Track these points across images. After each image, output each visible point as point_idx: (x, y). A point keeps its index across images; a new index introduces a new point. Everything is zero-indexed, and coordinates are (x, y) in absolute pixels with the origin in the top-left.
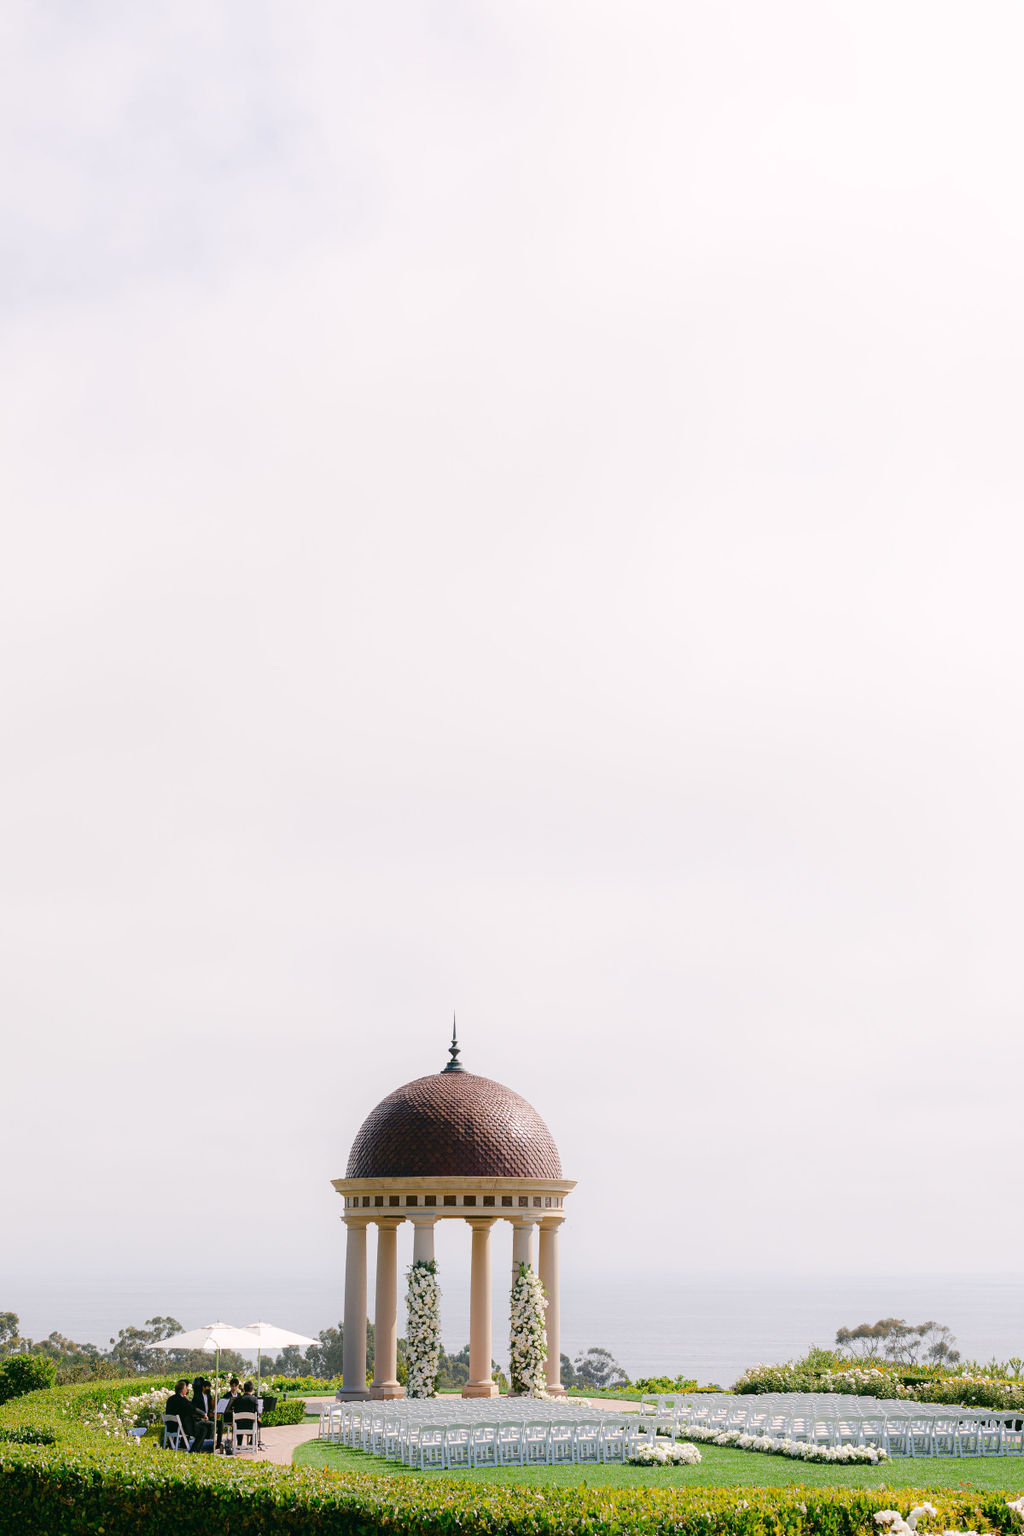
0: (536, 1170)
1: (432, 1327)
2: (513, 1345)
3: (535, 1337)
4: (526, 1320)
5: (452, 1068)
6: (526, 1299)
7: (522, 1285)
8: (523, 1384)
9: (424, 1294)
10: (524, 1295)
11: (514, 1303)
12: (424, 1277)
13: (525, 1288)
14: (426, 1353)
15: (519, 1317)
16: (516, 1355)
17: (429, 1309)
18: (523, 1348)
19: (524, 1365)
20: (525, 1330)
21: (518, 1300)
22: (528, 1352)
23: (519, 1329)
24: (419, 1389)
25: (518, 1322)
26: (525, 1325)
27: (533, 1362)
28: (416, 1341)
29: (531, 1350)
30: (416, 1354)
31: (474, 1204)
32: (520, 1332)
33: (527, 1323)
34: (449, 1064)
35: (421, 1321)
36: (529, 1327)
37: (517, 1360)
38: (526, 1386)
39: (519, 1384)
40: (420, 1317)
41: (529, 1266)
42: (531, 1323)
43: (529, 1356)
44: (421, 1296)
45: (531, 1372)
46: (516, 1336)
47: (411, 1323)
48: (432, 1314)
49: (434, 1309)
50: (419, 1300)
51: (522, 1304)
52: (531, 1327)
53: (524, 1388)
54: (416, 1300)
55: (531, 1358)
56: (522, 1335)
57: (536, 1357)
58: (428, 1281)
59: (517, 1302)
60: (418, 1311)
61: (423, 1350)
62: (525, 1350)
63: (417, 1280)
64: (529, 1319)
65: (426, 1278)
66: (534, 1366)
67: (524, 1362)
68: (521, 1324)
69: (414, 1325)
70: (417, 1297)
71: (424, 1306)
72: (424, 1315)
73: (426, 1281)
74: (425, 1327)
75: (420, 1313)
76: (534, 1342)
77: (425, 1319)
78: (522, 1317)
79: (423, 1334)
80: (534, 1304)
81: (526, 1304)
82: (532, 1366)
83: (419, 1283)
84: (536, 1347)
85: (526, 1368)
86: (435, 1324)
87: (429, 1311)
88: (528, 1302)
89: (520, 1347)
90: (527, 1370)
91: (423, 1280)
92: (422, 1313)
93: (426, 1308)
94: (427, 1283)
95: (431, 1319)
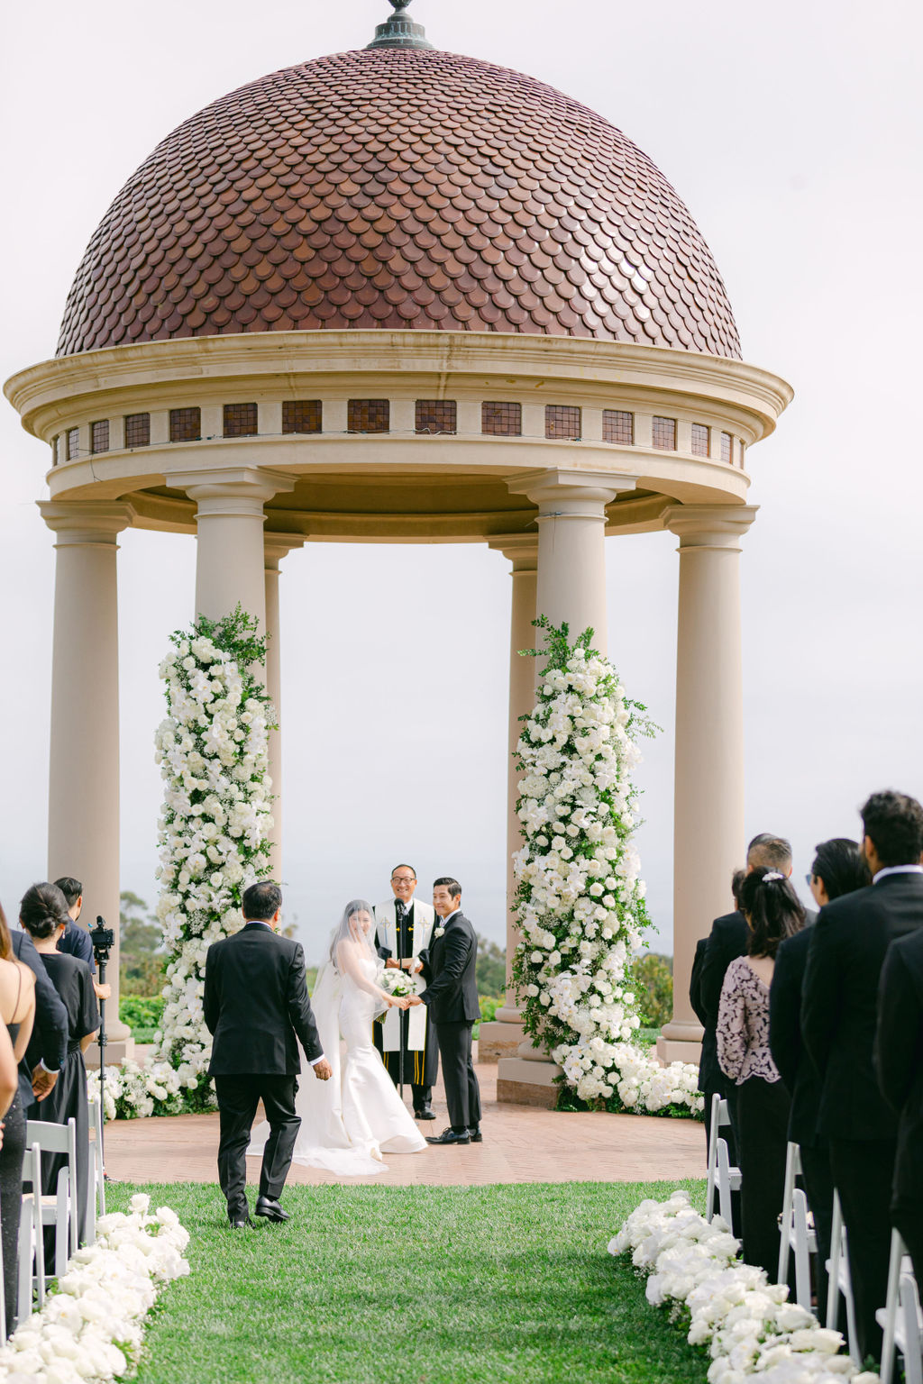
0: (613, 323)
1: (235, 832)
2: (525, 891)
3: (599, 867)
4: (565, 811)
5: (392, 32)
6: (562, 740)
7: (552, 697)
8: (556, 1021)
9: (203, 721)
10: (560, 728)
11: (526, 752)
12: (205, 667)
13: (563, 706)
14: (213, 915)
15: (541, 801)
16: (531, 924)
17: (226, 771)
18: (554, 903)
19: (555, 958)
20: (558, 842)
21: (539, 744)
22: (571, 917)
23: (542, 841)
24: (188, 1033)
25: (536, 816)
26: (559, 827)
27: (588, 950)
28: (184, 878)
29: (584, 910)
30: (183, 919)
31: (384, 427)
32: (545, 851)
33: (565, 820)
34: (383, 29)
35: (197, 810)
36: (573, 831)
37: (535, 941)
38: (568, 1029)
39: (544, 1023)
40: (197, 797)
41: (588, 635)
42: (581, 820)
43: (575, 930)
44: (197, 730)
45: (584, 982)
46: (529, 861)
47: (170, 821)
48: (235, 787)
49: (244, 773)
50: (189, 741)
51: (550, 756)
52: (582, 835)
53: (560, 1032)
54: (179, 740)
55: (583, 937)
56: (551, 860)
57: (598, 933)
58: (222, 679)
59: (535, 751)
60: (188, 779)
61: (206, 906)
62: (562, 910)
63: (183, 676)
64: (574, 807)
65: (213, 670)
66: (594, 962)
67: (556, 948)
68: (548, 825)
69: (178, 825)
70: (183, 731)
71: (206, 762)
72: (209, 792)
73: (211, 678)
74: (210, 831)
75: (193, 784)
76: (590, 881)
77: (212, 805)
78: (549, 800)
79: (204, 853)
80: (591, 757)
81: (565, 759)
82: (586, 961)
83: (189, 688)
84: (599, 901)
85: (563, 966)
86: (245, 822)
87: (224, 780)
88: (569, 749)
89: (545, 898)
90: (567, 974)
91: (201, 676)
92: (202, 785)
93: (215, 767)
94: (217, 687)
95: (231, 803)
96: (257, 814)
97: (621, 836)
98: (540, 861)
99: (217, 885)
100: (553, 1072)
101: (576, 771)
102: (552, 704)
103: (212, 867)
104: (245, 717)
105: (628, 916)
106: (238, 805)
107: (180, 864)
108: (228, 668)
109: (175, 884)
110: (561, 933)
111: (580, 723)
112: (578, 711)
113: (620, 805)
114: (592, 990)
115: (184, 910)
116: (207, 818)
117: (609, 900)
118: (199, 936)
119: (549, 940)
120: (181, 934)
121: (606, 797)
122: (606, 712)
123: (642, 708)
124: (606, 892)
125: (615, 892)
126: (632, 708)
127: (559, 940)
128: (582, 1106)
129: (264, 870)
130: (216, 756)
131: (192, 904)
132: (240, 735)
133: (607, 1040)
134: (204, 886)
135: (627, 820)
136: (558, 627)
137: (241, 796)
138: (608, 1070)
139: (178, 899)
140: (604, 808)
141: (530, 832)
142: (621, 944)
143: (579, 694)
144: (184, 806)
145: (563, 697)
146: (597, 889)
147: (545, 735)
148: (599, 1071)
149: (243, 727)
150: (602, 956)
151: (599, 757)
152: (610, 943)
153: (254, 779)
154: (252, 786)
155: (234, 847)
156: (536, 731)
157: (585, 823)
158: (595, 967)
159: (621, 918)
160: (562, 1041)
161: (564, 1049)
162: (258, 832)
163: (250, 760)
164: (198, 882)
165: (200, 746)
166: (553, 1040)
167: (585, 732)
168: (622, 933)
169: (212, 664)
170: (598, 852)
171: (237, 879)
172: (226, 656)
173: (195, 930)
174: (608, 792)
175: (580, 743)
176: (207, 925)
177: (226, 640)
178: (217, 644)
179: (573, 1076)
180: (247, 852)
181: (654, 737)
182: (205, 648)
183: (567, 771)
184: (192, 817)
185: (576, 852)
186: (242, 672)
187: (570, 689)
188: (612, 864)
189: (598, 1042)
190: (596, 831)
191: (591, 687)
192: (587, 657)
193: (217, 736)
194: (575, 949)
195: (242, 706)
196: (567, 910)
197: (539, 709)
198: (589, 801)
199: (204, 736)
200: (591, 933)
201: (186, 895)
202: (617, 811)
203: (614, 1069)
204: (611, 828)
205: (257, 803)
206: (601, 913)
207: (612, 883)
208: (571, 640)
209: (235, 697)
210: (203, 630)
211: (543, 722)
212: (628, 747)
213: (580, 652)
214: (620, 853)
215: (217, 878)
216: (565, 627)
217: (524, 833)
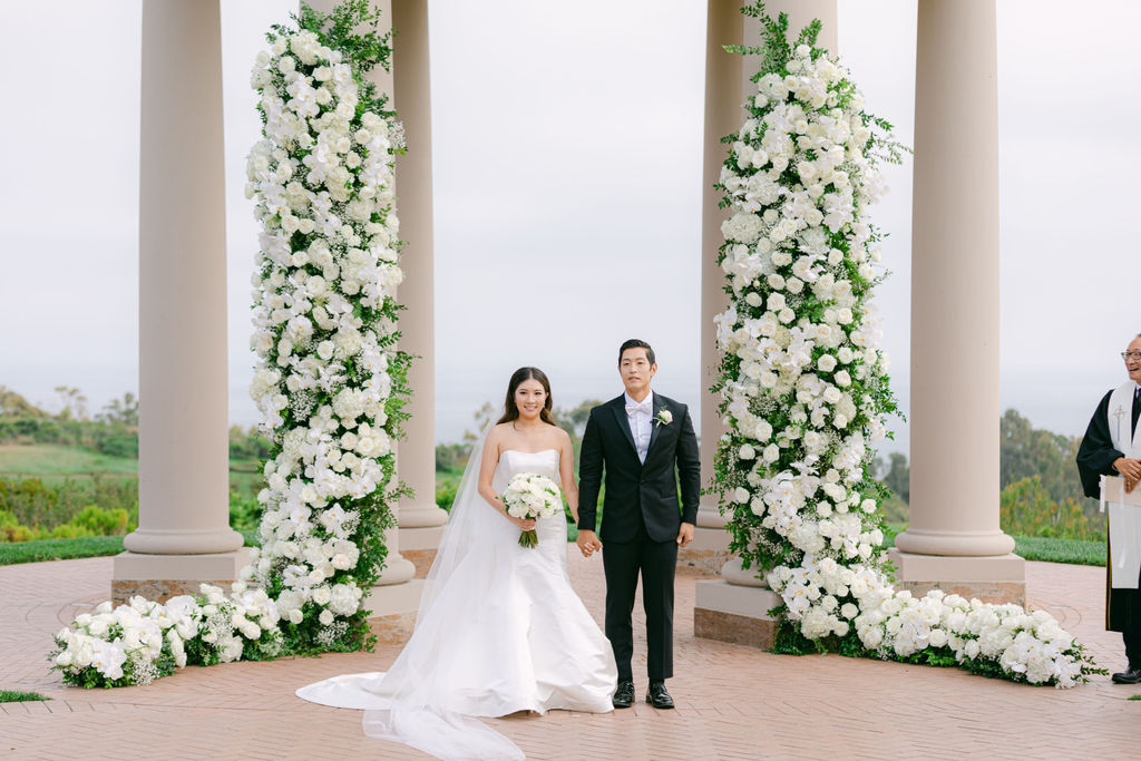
1: (350, 288)
2: (731, 366)
3: (828, 334)
4: (785, 259)
6: (781, 165)
7: (767, 109)
8: (773, 535)
9: (306, 141)
10: (777, 150)
11: (732, 182)
12: (308, 70)
13: (783, 120)
14: (323, 397)
15: (752, 247)
16: (740, 408)
17: (337, 207)
18: (769, 381)
19: (772, 454)
20: (775, 301)
21: (750, 171)
22: (792, 399)
23: (754, 299)
24: (291, 550)
25: (746, 266)
26: (776, 281)
27: (815, 443)
28: (285, 348)
29: (810, 390)
30: (283, 401)
32: (758, 312)
33: (784, 271)
35: (300, 259)
36: (795, 286)
37: (745, 431)
38: (788, 545)
39: (757, 538)
40: (300, 242)
41: (814, 29)
42: (804, 270)
43: (798, 416)
44: (297, 154)
45: (809, 485)
46: (737, 326)
47: (266, 275)
48: (348, 230)
49: (361, 210)
50: (288, 167)
51: (764, 187)
52: (808, 291)
53: (778, 550)
54: (274, 166)
55: (808, 426)
56: (767, 323)
57: (829, 420)
58: (331, 86)
59: (744, 181)
60: (287, 216)
61: (313, 384)
62: (780, 390)
63: (279, 79)
64: (796, 254)
65: (318, 74)
66: (822, 458)
67: (772, 441)
68: (762, 278)
69: (276, 279)
70: (281, 156)
71: (311, 196)
72: (315, 236)
73: (316, 84)
74: (316, 286)
75: (293, 225)
76: (818, 352)
77: (318, 253)
78: (764, 245)
79: (309, 315)
80: (820, 188)
81: (784, 190)
82: (813, 458)
83: (286, 98)
84: (829, 378)
85: (783, 465)
86: (362, 274)
87: (335, 220)
88: (791, 178)
89: (757, 375)
90: (787, 475)
91: (303, 81)
92: (306, 227)
93: (322, 202)
94: (324, 96)
95: (344, 250)
96: (378, 265)
97: (858, 293)
98: (752, 327)
99: (326, 357)
100: (769, 602)
101: (799, 206)
102: (767, 118)
103: (320, 334)
104: (361, 136)
105: (867, 398)
106: (352, 253)
107: (279, 331)
108: (339, 71)
109: (274, 358)
110: (779, 421)
111: (804, 143)
112: (802, 126)
113: (857, 253)
114: (821, 495)
115: (285, 391)
116: (312, 270)
117: (843, 378)
118: (305, 424)
119: (763, 430)
120: (280, 421)
121: (839, 240)
122: (838, 127)
123: (887, 126)
124: (839, 367)
125: (851, 367)
126: (872, 126)
127: (776, 430)
128: (806, 647)
129: (390, 338)
130: (323, 188)
131: (294, 382)
132: (354, 160)
133: (839, 561)
134: (310, 358)
135: (866, 272)
136: (775, 19)
137: (357, 240)
138: (842, 601)
139: (276, 375)
140: (836, 256)
141: (737, 288)
142: (857, 434)
143: (803, 105)
144: (284, 255)
145: (781, 107)
146: (826, 363)
147: (759, 159)
148: (833, 603)
149: (359, 150)
150: (833, 448)
151: (830, 188)
152: (844, 434)
153: (374, 218)
154: (372, 228)
155: (348, 308)
156: (746, 155)
157: (812, 276)
158: (824, 466)
159: (858, 402)
160: (780, 561)
161: (783, 572)
162: (379, 287)
163: (369, 194)
164: (303, 354)
165: (301, 173)
166: (768, 560)
167: (811, 155)
168: (859, 421)
169: (317, 66)
170: (829, 315)
171: (352, 350)
172: (336, 55)
173: (299, 417)
174: (841, 235)
175: (805, 169)
176: (314, 410)
177: (339, 37)
178: (323, 40)
179: (796, 608)
180: (365, 313)
181: (900, 163)
182: (309, 46)
183: (787, 207)
184: (292, 269)
185: (799, 313)
186: (357, 78)
187: (791, 98)
188: (847, 330)
189: (829, 564)
190: (826, 286)
191: (820, 97)
192: (814, 57)
193: (323, 161)
194: (798, 442)
195: (356, 122)
196: (787, 390)
197: (749, 126)
198: (815, 245)
199: (307, 160)
200: (818, 421)
201: (287, 371)
202: (853, 260)
203: (850, 599)
204: (846, 283)
205: (378, 250)
206: (832, 394)
207: (846, 355)
208: (791, 36)
209: (347, 110)
210: (307, 22)
211: (756, 143)
212: (868, 174)
213: (804, 50)
214: (856, 316)
215: (325, 348)
216: (782, 18)
217: (729, 290)
